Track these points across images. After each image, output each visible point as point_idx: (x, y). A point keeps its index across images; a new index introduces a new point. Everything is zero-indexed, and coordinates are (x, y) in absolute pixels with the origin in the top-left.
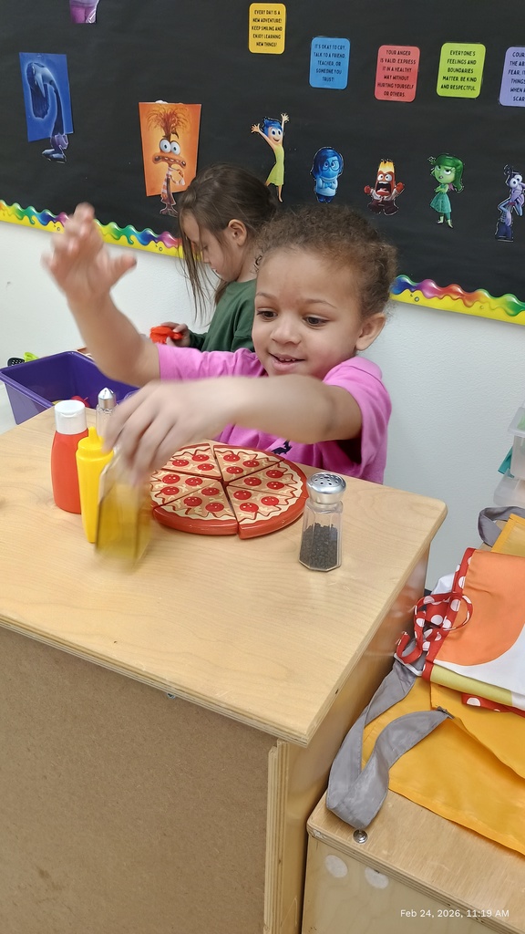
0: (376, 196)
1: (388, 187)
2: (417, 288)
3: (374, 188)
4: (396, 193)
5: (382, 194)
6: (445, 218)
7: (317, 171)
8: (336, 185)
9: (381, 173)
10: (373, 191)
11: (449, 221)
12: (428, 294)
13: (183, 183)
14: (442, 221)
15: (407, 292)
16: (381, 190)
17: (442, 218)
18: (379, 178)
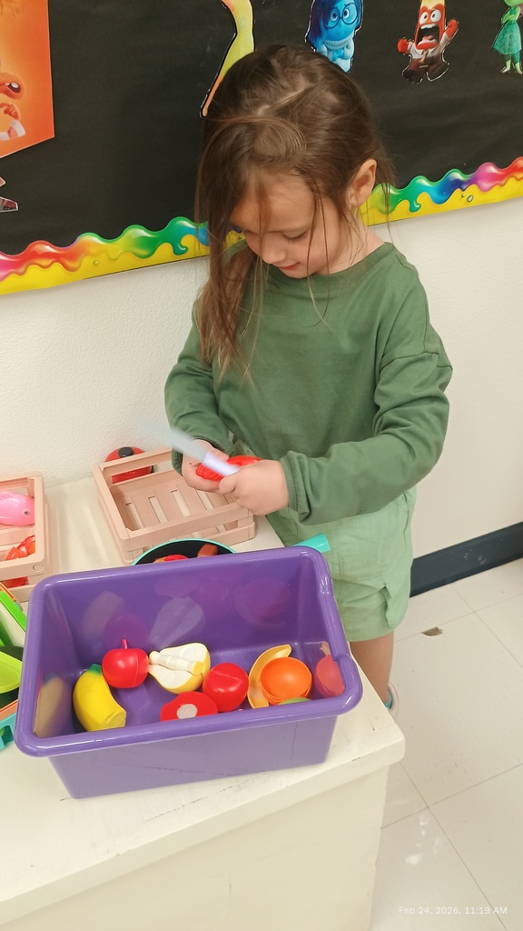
0: (416, 53)
1: (435, 32)
2: (470, 182)
3: (413, 39)
4: (446, 40)
5: (425, 47)
6: (513, 62)
7: (317, 32)
8: (350, 52)
9: (425, 9)
10: (412, 45)
11: (518, 65)
12: (486, 185)
13: (20, 131)
14: (508, 68)
15: (458, 192)
16: (425, 41)
17: (509, 63)
18: (422, 20)
